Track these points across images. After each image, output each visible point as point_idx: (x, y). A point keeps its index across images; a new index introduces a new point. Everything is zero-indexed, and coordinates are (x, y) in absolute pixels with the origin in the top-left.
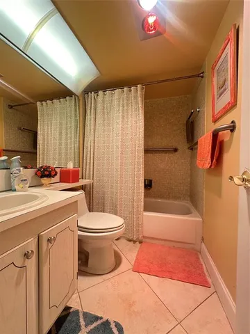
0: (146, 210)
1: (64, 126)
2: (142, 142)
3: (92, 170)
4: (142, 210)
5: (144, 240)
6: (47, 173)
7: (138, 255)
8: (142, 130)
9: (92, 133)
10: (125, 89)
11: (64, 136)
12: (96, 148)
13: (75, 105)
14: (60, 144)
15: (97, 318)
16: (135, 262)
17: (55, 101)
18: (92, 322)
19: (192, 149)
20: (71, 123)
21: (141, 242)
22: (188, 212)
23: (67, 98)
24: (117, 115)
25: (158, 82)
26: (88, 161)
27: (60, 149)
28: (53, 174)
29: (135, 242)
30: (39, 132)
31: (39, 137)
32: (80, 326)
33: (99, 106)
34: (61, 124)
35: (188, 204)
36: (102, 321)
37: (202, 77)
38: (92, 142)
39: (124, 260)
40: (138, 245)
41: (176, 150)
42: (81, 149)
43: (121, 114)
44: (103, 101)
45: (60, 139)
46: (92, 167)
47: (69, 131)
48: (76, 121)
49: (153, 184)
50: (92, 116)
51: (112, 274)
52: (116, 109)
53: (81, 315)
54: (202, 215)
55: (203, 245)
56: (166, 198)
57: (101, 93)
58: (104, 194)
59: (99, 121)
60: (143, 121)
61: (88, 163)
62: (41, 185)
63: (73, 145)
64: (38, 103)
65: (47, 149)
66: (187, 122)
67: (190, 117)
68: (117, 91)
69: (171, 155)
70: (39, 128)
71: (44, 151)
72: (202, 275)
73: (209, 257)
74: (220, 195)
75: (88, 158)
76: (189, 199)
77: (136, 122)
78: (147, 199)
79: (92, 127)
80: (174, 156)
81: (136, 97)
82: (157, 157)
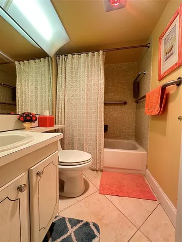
0: (105, 147)
1: (39, 83)
2: (103, 96)
3: (63, 117)
4: (103, 147)
5: (104, 169)
6: (28, 118)
7: (101, 181)
8: (103, 86)
9: (63, 88)
10: (90, 54)
11: (39, 91)
12: (66, 100)
13: (49, 65)
14: (36, 97)
15: (79, 221)
16: (100, 186)
17: (31, 61)
18: (76, 225)
19: (137, 103)
20: (45, 80)
21: (102, 171)
22: (135, 148)
23: (42, 59)
24: (83, 74)
25: (115, 49)
26: (60, 110)
27: (36, 101)
28: (34, 119)
29: (97, 171)
30: (18, 87)
31: (18, 91)
32: (67, 228)
33: (68, 66)
34: (36, 81)
35: (133, 142)
36: (83, 223)
37: (149, 47)
38: (63, 95)
39: (91, 185)
40: (99, 173)
41: (125, 103)
42: (54, 101)
43: (86, 73)
44: (72, 63)
45: (36, 93)
46: (63, 115)
47: (43, 86)
48: (49, 78)
49: (108, 128)
50: (63, 74)
51: (83, 196)
52: (82, 69)
53: (67, 221)
54: (146, 150)
55: (147, 171)
56: (118, 139)
57: (70, 56)
58: (73, 136)
59: (69, 79)
60: (104, 79)
61: (60, 112)
62: (23, 129)
63: (47, 97)
64: (17, 63)
65: (25, 101)
66: (134, 82)
67: (137, 78)
68: (83, 55)
69: (122, 107)
70: (17, 83)
71: (22, 102)
72: (149, 192)
73: (153, 179)
74: (164, 135)
75: (60, 108)
76: (134, 138)
77: (98, 80)
78: (106, 140)
79: (63, 83)
80: (124, 108)
81: (98, 61)
82: (111, 108)
